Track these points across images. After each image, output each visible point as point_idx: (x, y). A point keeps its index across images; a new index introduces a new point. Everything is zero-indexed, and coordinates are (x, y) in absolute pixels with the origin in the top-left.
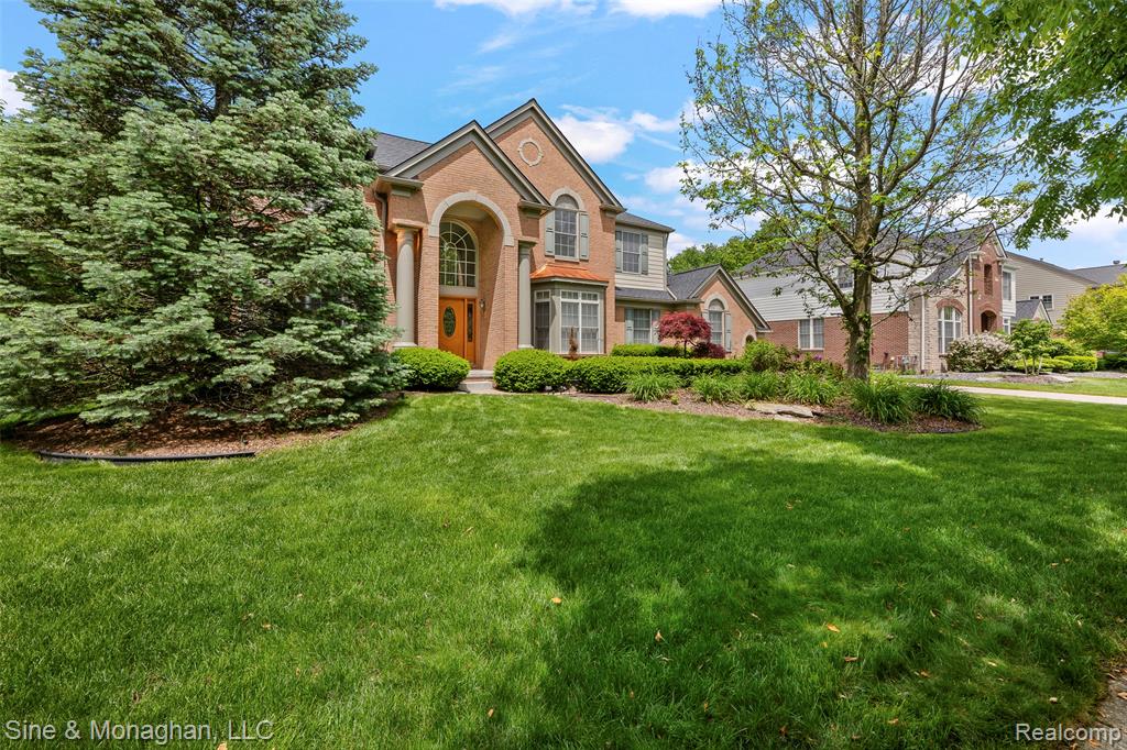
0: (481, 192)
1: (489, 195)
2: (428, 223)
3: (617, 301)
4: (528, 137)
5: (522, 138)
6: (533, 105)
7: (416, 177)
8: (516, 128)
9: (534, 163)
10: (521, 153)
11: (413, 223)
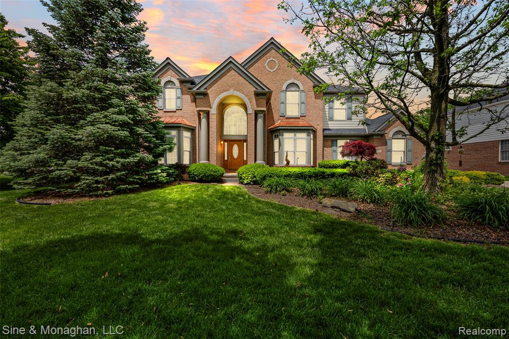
0: (236, 89)
1: (239, 90)
2: (211, 108)
3: (324, 136)
4: (270, 58)
5: (267, 59)
6: (272, 41)
7: (206, 88)
8: (263, 55)
9: (274, 70)
10: (267, 67)
11: (205, 109)
